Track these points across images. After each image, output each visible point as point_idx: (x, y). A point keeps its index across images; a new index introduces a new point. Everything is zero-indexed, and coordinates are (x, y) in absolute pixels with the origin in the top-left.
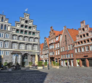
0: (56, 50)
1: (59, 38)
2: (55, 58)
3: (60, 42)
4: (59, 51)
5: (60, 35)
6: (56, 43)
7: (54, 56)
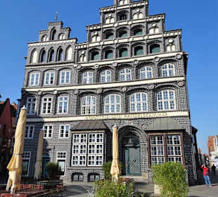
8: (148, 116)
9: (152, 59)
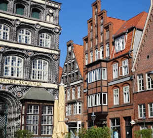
0: (116, 86)
1: (130, 42)
2: (111, 115)
3: (135, 55)
4: (126, 90)
5: (131, 30)
6: (115, 60)
7: (105, 109)
8: (24, 83)
9: (34, 25)
